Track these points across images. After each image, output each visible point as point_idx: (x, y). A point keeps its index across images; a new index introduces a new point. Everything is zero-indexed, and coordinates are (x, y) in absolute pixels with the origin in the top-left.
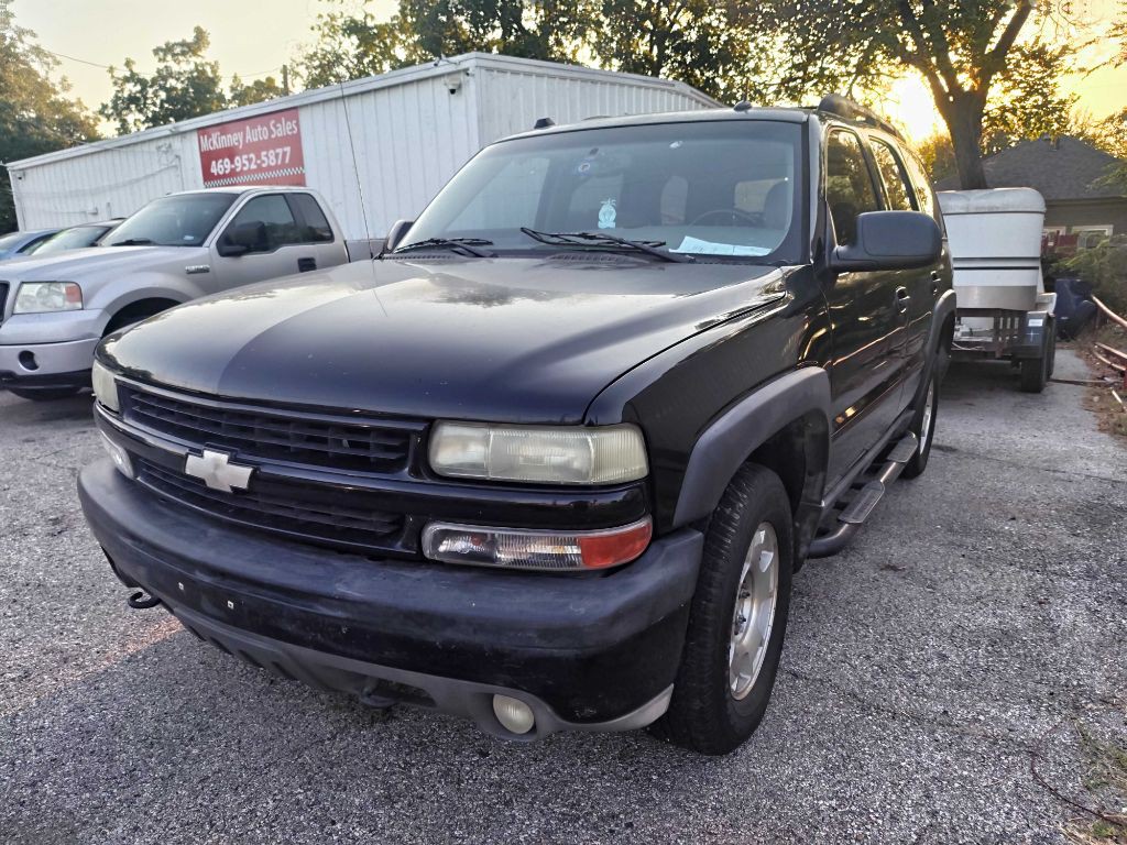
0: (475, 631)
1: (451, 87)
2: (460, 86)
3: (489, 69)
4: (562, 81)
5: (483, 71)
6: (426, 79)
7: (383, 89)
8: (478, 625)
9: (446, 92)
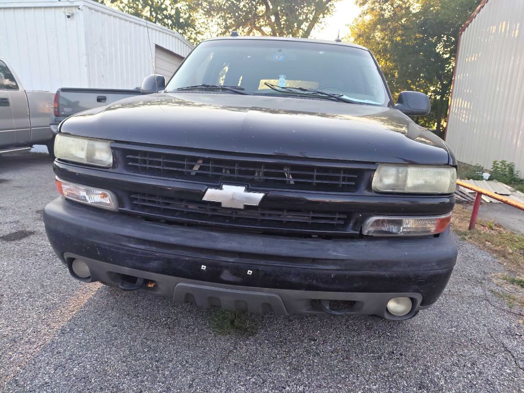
0: (408, 266)
1: (68, 15)
2: (73, 14)
3: (90, 8)
4: (125, 22)
5: (87, 9)
6: (51, 7)
7: (20, 8)
8: (411, 264)
9: (64, 17)
